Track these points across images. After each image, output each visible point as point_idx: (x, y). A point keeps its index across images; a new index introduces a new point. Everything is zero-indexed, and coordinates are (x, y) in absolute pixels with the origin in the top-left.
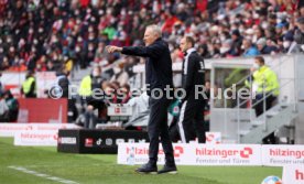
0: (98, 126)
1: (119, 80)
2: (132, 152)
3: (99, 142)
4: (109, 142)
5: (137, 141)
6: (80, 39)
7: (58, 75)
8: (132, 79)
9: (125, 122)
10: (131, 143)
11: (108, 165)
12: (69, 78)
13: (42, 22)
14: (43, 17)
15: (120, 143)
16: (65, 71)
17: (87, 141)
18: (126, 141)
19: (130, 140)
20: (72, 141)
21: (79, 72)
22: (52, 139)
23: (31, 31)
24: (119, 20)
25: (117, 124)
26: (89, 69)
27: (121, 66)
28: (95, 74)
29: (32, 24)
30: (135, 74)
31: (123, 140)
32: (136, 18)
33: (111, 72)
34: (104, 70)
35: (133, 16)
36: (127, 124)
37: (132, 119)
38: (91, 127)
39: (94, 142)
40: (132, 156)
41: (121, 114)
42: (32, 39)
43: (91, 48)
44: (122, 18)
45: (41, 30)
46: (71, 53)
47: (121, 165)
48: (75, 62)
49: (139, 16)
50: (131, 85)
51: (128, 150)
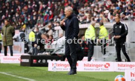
0: (38, 54)
2: (55, 65)
3: (39, 61)
4: (44, 61)
8: (54, 33)
9: (51, 52)
11: (44, 71)
13: (13, 7)
17: (34, 61)
18: (52, 60)
19: (54, 60)
20: (27, 61)
22: (17, 60)
23: (7, 12)
24: (48, 6)
29: (8, 8)
30: (55, 30)
31: (50, 60)
32: (56, 5)
33: (44, 30)
35: (54, 4)
36: (53, 53)
39: (37, 61)
40: (55, 67)
41: (50, 48)
42: (8, 15)
45: (12, 11)
48: (27, 25)
50: (54, 36)
51: (53, 64)
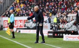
0: (58, 31)
1: (64, 18)
2: (67, 37)
3: (58, 35)
4: (61, 35)
5: (68, 34)
6: (53, 8)
7: (48, 17)
8: (67, 18)
9: (65, 29)
10: (67, 35)
11: (61, 41)
12: (51, 18)
13: (43, 3)
14: (44, 2)
15: (64, 35)
16: (50, 16)
17: (55, 34)
18: (66, 34)
19: (67, 34)
20: (52, 34)
21: (53, 16)
22: (46, 34)
23: (40, 6)
24: (64, 3)
25: (63, 30)
26: (56, 15)
27: (64, 15)
28: (58, 17)
29: (41, 4)
30: (68, 17)
31: (65, 34)
32: (68, 2)
33: (62, 16)
34: (60, 16)
35: (67, 1)
37: (67, 29)
38: (56, 31)
39: (57, 35)
40: (67, 38)
41: (64, 27)
42: (41, 8)
43: (56, 10)
44: (65, 2)
45: (43, 5)
46: (51, 11)
47: (64, 41)
48: (52, 14)
49: (69, 1)
50: (67, 20)
51: (66, 37)
